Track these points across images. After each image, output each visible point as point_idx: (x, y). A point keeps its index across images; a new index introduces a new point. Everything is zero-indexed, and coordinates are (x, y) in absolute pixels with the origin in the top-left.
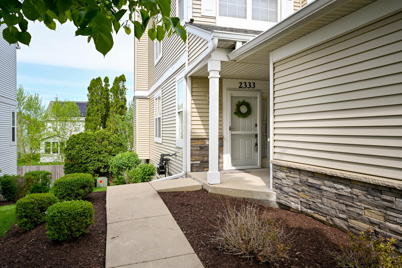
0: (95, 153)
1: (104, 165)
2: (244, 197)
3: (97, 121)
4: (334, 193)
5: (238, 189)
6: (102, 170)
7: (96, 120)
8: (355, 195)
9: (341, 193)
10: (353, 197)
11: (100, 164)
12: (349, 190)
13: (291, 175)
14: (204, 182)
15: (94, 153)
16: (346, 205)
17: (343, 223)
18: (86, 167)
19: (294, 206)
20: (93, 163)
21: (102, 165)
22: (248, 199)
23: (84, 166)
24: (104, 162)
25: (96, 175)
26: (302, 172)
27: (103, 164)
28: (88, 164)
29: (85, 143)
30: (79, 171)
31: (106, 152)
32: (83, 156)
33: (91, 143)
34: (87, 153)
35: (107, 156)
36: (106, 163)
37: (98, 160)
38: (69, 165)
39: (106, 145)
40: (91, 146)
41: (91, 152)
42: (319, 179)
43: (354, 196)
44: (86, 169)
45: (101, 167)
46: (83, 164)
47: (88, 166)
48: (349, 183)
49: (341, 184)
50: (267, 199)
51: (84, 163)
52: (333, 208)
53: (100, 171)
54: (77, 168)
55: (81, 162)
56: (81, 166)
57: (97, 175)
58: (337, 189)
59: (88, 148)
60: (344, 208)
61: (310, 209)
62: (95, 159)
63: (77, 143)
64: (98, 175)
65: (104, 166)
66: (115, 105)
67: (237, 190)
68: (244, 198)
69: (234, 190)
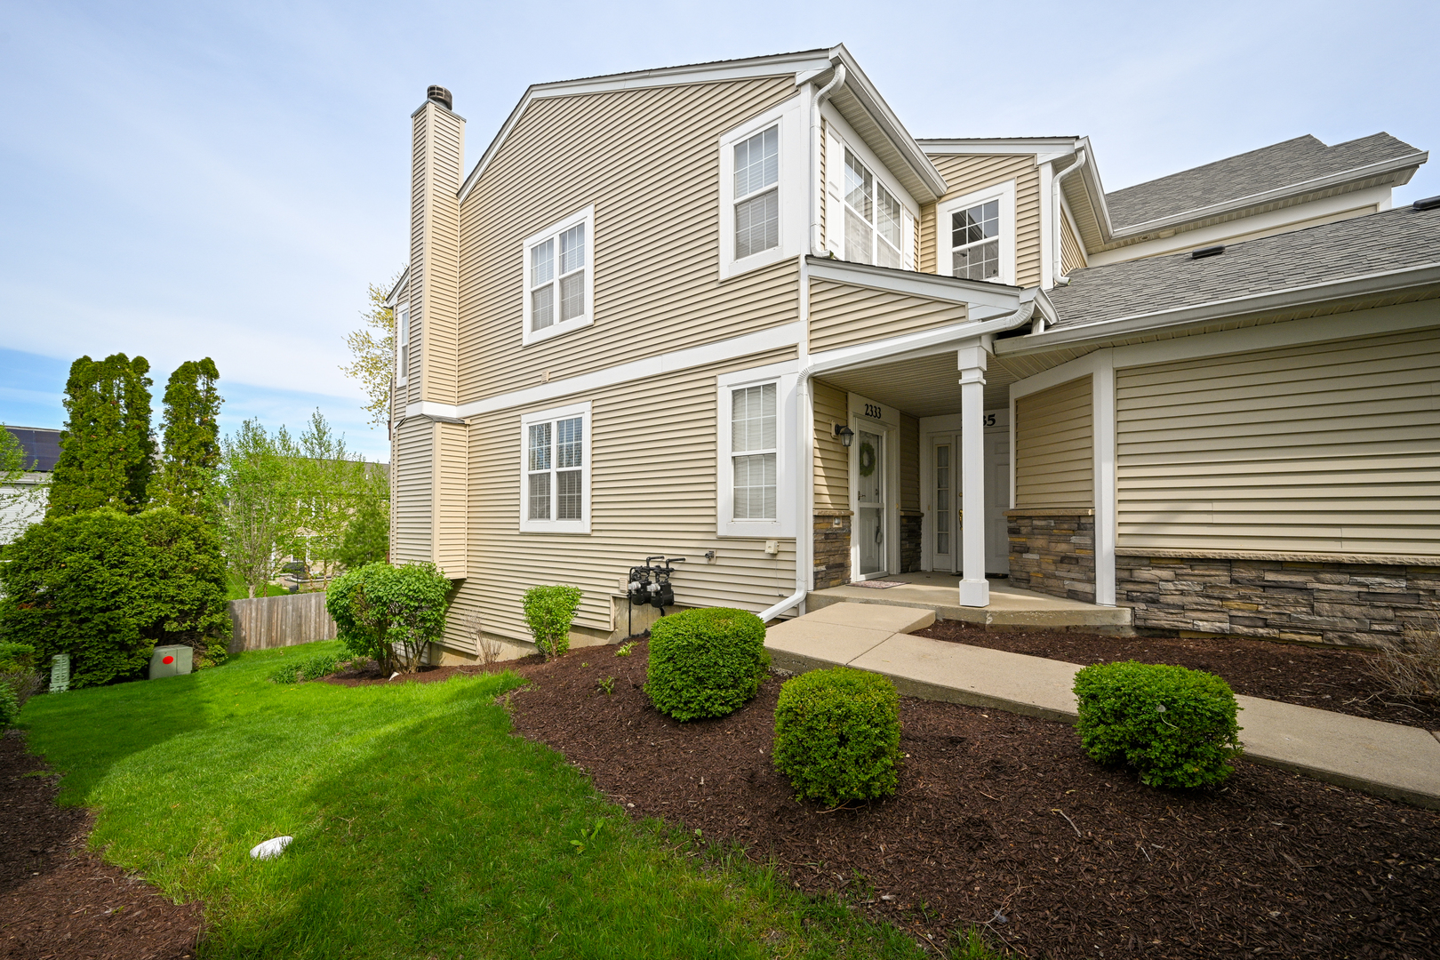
0: (149, 576)
1: (180, 611)
2: (1067, 624)
3: (108, 483)
4: (1355, 592)
5: (1054, 609)
6: (171, 627)
7: (107, 478)
8: (1423, 590)
9: (1378, 591)
10: (1419, 595)
11: (165, 609)
12: (1404, 584)
13: (1196, 572)
14: (942, 605)
15: (143, 577)
16: (1395, 609)
17: (1378, 639)
18: (111, 619)
19: (1208, 627)
20: (139, 606)
21: (171, 612)
22: (1076, 627)
23: (97, 619)
24: (182, 602)
25: (147, 640)
26: (1233, 564)
27: (173, 608)
28: (117, 611)
29: (105, 547)
30: (77, 634)
31: (186, 570)
32: (99, 586)
33: (131, 547)
34: (118, 578)
35: (192, 583)
36: (189, 604)
37: (157, 597)
38: (30, 621)
39: (187, 552)
40: (133, 555)
41: (132, 573)
42: (1299, 572)
43: (1421, 593)
44: (108, 626)
45: (167, 617)
46: (96, 613)
47: (119, 619)
48: (1404, 573)
49: (1377, 575)
50: (1115, 622)
51: (103, 610)
52: (1349, 618)
53: (164, 629)
54: (69, 627)
55: (90, 609)
56: (86, 620)
57: (152, 641)
58: (1367, 586)
59: (118, 561)
60: (1390, 614)
61: (1267, 626)
62: (147, 593)
63: (68, 549)
64: (156, 641)
65: (178, 614)
66: (184, 440)
67: (1053, 612)
68: (1067, 627)
69: (1047, 612)
